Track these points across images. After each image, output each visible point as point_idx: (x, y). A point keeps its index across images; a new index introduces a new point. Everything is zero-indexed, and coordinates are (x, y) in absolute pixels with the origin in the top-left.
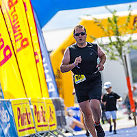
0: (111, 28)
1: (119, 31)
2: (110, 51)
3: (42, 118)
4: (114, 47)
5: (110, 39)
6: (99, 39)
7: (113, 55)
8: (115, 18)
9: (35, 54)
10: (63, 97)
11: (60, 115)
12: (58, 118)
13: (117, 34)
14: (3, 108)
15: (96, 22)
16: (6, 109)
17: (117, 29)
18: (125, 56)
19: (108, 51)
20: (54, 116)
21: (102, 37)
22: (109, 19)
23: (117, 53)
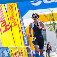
0: (51, 18)
1: (54, 19)
2: (50, 27)
3: (21, 55)
4: (52, 26)
5: (50, 22)
6: (46, 22)
7: (51, 29)
8: (52, 14)
9: (19, 28)
10: (30, 46)
11: (29, 54)
12: (28, 55)
13: (53, 20)
14: (6, 50)
15: (44, 15)
16: (7, 51)
17: (53, 18)
18: (56, 30)
19: (49, 27)
20: (27, 54)
21: (47, 21)
22: (50, 14)
23: (53, 28)
